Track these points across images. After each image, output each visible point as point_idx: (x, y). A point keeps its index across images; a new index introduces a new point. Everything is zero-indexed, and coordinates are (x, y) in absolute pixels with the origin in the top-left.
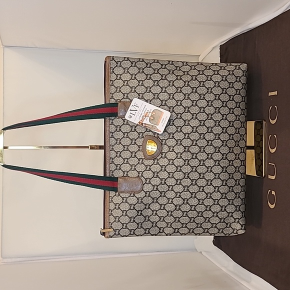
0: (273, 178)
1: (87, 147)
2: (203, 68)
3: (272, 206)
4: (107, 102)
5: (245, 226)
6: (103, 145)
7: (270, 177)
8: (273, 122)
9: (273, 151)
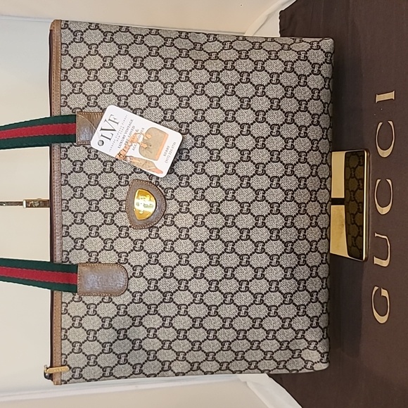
0: (385, 263)
1: (21, 204)
2: (248, 46)
3: (382, 320)
4: (56, 113)
5: (330, 356)
6: (49, 199)
7: (377, 261)
8: (385, 154)
9: (384, 211)
